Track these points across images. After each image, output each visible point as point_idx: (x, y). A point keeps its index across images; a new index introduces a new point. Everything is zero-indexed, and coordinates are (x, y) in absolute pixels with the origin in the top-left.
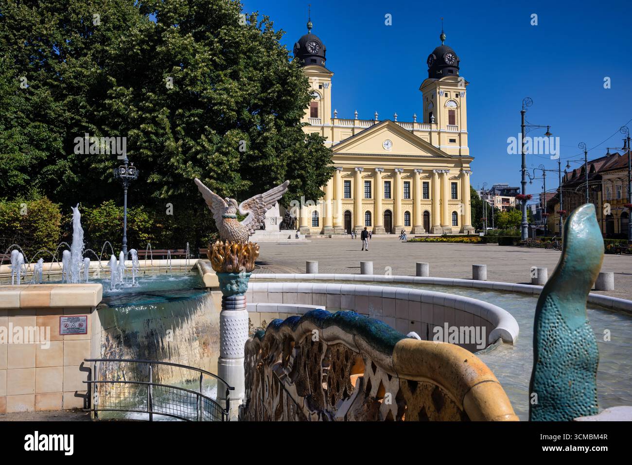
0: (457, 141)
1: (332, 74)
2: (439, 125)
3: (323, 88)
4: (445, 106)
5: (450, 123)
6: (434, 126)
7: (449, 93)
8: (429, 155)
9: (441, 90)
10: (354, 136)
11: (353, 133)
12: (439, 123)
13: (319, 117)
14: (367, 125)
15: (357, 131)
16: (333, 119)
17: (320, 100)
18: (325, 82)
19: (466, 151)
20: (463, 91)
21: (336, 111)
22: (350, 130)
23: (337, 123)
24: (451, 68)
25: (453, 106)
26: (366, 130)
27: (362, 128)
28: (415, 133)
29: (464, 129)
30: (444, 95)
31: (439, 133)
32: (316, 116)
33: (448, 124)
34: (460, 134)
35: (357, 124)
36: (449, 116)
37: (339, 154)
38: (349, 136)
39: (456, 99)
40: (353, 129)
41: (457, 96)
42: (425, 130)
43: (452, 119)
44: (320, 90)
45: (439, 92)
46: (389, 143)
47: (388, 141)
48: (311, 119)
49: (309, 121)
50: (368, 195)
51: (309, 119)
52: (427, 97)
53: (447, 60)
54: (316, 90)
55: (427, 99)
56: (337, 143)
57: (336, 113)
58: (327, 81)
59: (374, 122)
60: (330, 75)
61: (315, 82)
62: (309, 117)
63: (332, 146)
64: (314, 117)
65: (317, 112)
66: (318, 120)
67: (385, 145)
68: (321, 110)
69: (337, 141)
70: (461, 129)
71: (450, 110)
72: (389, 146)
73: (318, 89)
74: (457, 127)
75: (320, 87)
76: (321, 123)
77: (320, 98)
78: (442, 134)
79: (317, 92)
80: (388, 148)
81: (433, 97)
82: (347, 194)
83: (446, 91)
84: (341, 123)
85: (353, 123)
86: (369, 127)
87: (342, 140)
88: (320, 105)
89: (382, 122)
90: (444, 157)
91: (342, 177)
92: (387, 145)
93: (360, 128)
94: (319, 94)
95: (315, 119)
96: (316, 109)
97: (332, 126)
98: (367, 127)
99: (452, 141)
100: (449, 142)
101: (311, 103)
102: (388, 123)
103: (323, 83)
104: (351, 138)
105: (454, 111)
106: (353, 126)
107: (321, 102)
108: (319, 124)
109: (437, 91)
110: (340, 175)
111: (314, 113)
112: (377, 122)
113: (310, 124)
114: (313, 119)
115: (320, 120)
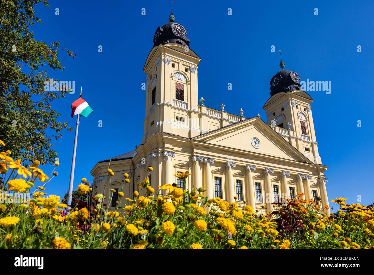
0: (311, 150)
1: (199, 60)
2: (295, 132)
3: (189, 71)
4: (298, 117)
5: (303, 133)
6: (291, 132)
7: (299, 106)
10: (222, 128)
11: (222, 124)
12: (294, 130)
13: (185, 101)
14: (234, 120)
15: (225, 124)
16: (200, 105)
17: (186, 83)
18: (192, 66)
19: (319, 161)
20: (309, 107)
21: (202, 99)
22: (218, 122)
23: (204, 110)
25: (303, 118)
26: (234, 124)
27: (230, 122)
29: (315, 140)
30: (296, 106)
31: (297, 140)
33: (301, 133)
34: (312, 144)
35: (225, 115)
36: (302, 127)
37: (210, 144)
38: (217, 128)
39: (305, 112)
40: (221, 121)
41: (305, 109)
42: (284, 135)
43: (304, 130)
44: (186, 73)
45: (292, 104)
46: (257, 141)
47: (256, 139)
48: (176, 101)
49: (174, 102)
50: (240, 197)
51: (174, 100)
52: (273, 112)
53: (293, 79)
54: (182, 71)
55: (274, 114)
56: (206, 132)
57: (203, 101)
58: (194, 66)
59: (241, 118)
60: (197, 61)
61: (181, 63)
62: (175, 98)
63: (201, 135)
64: (179, 100)
65: (183, 95)
66: (184, 103)
67: (253, 143)
68: (187, 93)
69: (205, 130)
70: (312, 140)
71: (301, 120)
72: (257, 144)
73: (184, 71)
74: (309, 137)
75: (186, 70)
76: (187, 108)
77: (187, 81)
78: (299, 141)
79: (183, 74)
80: (256, 146)
81: (283, 109)
82: (217, 194)
83: (297, 104)
84: (208, 112)
85: (220, 114)
86: (236, 122)
87: (211, 131)
88: (186, 88)
89: (247, 118)
90: (306, 163)
91: (212, 172)
92: (256, 143)
93: (228, 120)
94: (185, 76)
95: (181, 102)
96: (182, 92)
97: (200, 112)
98: (234, 121)
99: (307, 149)
100: (305, 149)
101: (177, 84)
102: (255, 120)
103: (190, 67)
104: (219, 129)
105: (304, 122)
106: (221, 118)
107: (187, 85)
108: (185, 108)
109: (290, 102)
110: (210, 168)
111: (180, 95)
112: (243, 119)
113: (175, 106)
114: (179, 102)
115: (187, 104)
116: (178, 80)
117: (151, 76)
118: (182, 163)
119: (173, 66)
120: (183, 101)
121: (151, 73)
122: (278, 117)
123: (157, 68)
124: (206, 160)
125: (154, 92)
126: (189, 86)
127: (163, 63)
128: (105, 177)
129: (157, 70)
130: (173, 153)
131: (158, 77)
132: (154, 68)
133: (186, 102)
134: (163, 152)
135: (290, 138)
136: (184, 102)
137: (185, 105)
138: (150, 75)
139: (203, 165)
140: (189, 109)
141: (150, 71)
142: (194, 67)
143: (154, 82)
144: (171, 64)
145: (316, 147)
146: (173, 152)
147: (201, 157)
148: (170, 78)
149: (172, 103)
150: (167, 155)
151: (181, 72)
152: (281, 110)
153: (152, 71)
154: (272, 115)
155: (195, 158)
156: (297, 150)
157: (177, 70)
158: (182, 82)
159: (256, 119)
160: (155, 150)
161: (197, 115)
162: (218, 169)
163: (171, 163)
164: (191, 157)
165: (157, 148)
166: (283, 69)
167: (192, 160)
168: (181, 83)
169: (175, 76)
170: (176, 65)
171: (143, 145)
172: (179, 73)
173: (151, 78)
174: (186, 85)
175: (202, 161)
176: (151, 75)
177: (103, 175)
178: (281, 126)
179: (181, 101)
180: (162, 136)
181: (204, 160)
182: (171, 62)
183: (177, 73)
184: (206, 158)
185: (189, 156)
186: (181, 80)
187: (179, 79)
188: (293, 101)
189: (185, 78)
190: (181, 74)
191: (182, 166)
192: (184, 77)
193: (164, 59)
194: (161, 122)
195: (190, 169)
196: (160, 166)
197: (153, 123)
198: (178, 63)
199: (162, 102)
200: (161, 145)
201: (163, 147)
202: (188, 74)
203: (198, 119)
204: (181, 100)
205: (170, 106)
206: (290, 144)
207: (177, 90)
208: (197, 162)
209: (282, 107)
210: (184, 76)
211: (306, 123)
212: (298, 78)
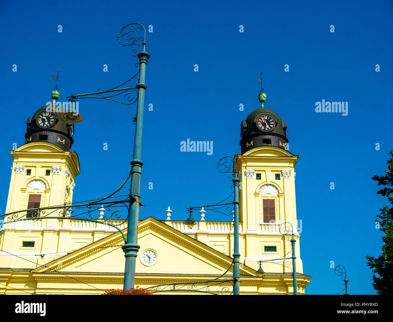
0: (280, 249)
2: (244, 223)
3: (51, 174)
4: (256, 194)
5: (266, 221)
7: (263, 174)
9: (250, 169)
12: (244, 220)
17: (45, 192)
18: (56, 166)
20: (287, 170)
22: (89, 236)
23: (68, 224)
24: (267, 137)
25: (270, 193)
28: (200, 238)
30: (255, 176)
31: (246, 236)
33: (262, 222)
34: (283, 238)
36: (265, 209)
37: (60, 273)
39: (277, 181)
40: (93, 234)
41: (278, 177)
42: (220, 232)
43: (270, 215)
44: (47, 177)
45: (244, 173)
46: (151, 255)
47: (151, 250)
48: (27, 220)
49: (23, 223)
51: (24, 220)
53: (261, 126)
54: (40, 177)
60: (63, 156)
61: (39, 166)
62: (25, 217)
66: (37, 221)
67: (145, 258)
68: (44, 206)
71: (266, 198)
73: (44, 175)
75: (48, 173)
76: (41, 226)
77: (46, 188)
79: (41, 180)
80: (150, 263)
83: (257, 171)
84: (72, 225)
88: (43, 199)
93: (104, 232)
94: (44, 182)
95: (34, 221)
96: (37, 205)
99: (270, 249)
100: (263, 250)
101: (31, 197)
103: (52, 168)
105: (273, 200)
108: (39, 228)
113: (24, 227)
115: (42, 220)
116: (33, 191)
119: (28, 173)
126: (48, 195)
127: (13, 174)
135: (229, 236)
144: (25, 172)
148: (21, 190)
156: (230, 258)
157: (34, 177)
158: (38, 191)
159: (150, 220)
168: (37, 194)
169: (29, 186)
170: (33, 170)
172: (35, 180)
174: (44, 194)
182: (26, 169)
183: (32, 181)
186: (37, 189)
187: (34, 189)
189: (45, 184)
190: (39, 180)
193: (16, 167)
198: (35, 167)
207: (30, 205)
210: (42, 182)
211: (276, 200)
212: (271, 122)
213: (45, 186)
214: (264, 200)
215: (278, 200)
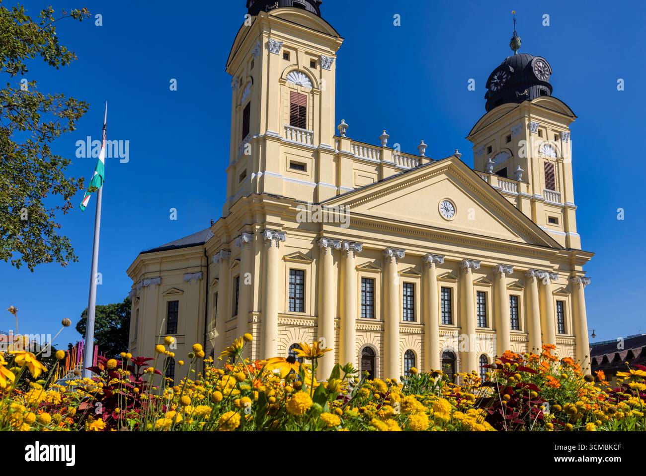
0: (561, 220)
1: (340, 41)
2: (530, 186)
3: (318, 67)
4: (540, 154)
5: (547, 187)
6: (523, 186)
7: (544, 130)
8: (521, 240)
10: (381, 181)
11: (380, 173)
12: (530, 181)
13: (309, 129)
14: (406, 164)
15: (388, 172)
16: (338, 136)
17: (312, 92)
18: (324, 55)
19: (576, 243)
20: (565, 132)
21: (343, 123)
22: (373, 169)
23: (347, 146)
24: (543, 88)
25: (550, 155)
26: (407, 172)
27: (398, 169)
29: (571, 200)
30: (537, 132)
31: (533, 201)
32: (303, 125)
33: (544, 187)
34: (564, 210)
35: (388, 155)
36: (546, 173)
38: (370, 182)
39: (556, 143)
40: (379, 168)
41: (557, 138)
42: (508, 191)
43: (550, 181)
44: (312, 70)
45: (529, 126)
46: (450, 206)
47: (449, 201)
48: (291, 129)
49: (286, 132)
50: (409, 315)
51: (286, 128)
52: (488, 146)
53: (537, 73)
54: (304, 67)
55: (490, 150)
56: (348, 191)
57: (345, 127)
58: (328, 54)
59: (420, 161)
60: (335, 43)
61: (302, 50)
62: (288, 124)
63: (338, 196)
64: (297, 126)
65: (305, 117)
66: (306, 133)
67: (443, 210)
68: (313, 113)
69: (347, 185)
70: (565, 200)
71: (547, 161)
72: (451, 212)
73: (308, 66)
74: (559, 195)
75: (313, 64)
76: (312, 143)
77: (313, 87)
78: (537, 204)
79: (305, 74)
80: (449, 216)
81: (509, 139)
82: (366, 310)
83: (540, 126)
84: (354, 149)
85: (379, 154)
86: (410, 168)
87: (358, 187)
88: (311, 102)
89: (434, 160)
90: (549, 247)
91: (357, 269)
92: (447, 210)
93: (392, 166)
94: (309, 78)
95: (301, 132)
96: (303, 110)
97: (337, 151)
98: (406, 167)
99: (553, 220)
100: (548, 221)
101: (293, 95)
102: (450, 162)
103: (320, 57)
104: (374, 184)
105: (553, 165)
106: (379, 161)
107: (313, 96)
108: (309, 144)
109: (527, 123)
110: (354, 261)
111: (298, 117)
112: (425, 161)
113: (289, 139)
114: (296, 131)
115: (311, 134)
116: (296, 87)
117: (241, 80)
118: (299, 252)
119: (286, 56)
120: (305, 128)
121: (241, 72)
122: (497, 155)
123: (253, 63)
124: (346, 245)
125: (247, 112)
126: (317, 97)
127: (265, 52)
128: (155, 280)
129: (252, 66)
130: (283, 233)
131: (254, 81)
132: (248, 62)
133: (311, 131)
134: (263, 231)
135: (518, 199)
136: (307, 130)
137: (309, 137)
138: (238, 77)
139: (340, 256)
140: (316, 145)
141: (240, 70)
142: (329, 56)
143: (248, 91)
144: (281, 53)
145: (572, 215)
146: (283, 231)
147: (337, 240)
148: (280, 81)
149: (282, 134)
150: (271, 238)
151: (301, 68)
152: (504, 140)
153: (243, 69)
154: (486, 151)
155: (325, 242)
156: (532, 222)
157: (295, 65)
158: (303, 89)
159: (451, 160)
160: (248, 228)
161: (332, 157)
162: (370, 262)
163: (277, 253)
164: (317, 241)
165: (252, 224)
166: (517, 53)
167: (319, 247)
168: (301, 93)
169: (289, 77)
170: (293, 54)
171: (225, 218)
172: (298, 71)
173: (241, 84)
174: (311, 95)
175: (339, 247)
176: (240, 78)
177: (150, 276)
178: (502, 173)
179: (300, 129)
180: (261, 200)
181: (343, 245)
182: (283, 49)
183: (293, 71)
184: (347, 241)
185: (313, 239)
186: (301, 86)
187: (297, 84)
188: (533, 121)
189: (310, 80)
190: (303, 73)
191: (300, 257)
192: (307, 79)
193: (269, 42)
194: (260, 174)
195: (314, 263)
196: (258, 258)
197: (244, 175)
198: (296, 50)
199: (262, 133)
200: (258, 218)
201: (264, 222)
202: (316, 72)
203: (334, 164)
204: (299, 127)
205: (278, 139)
206: (519, 209)
207: (293, 107)
208: (329, 250)
209: (507, 135)
210: (307, 76)
211: (555, 165)
212: (547, 71)
213: (310, 83)
214: (545, 163)
215: (557, 165)
